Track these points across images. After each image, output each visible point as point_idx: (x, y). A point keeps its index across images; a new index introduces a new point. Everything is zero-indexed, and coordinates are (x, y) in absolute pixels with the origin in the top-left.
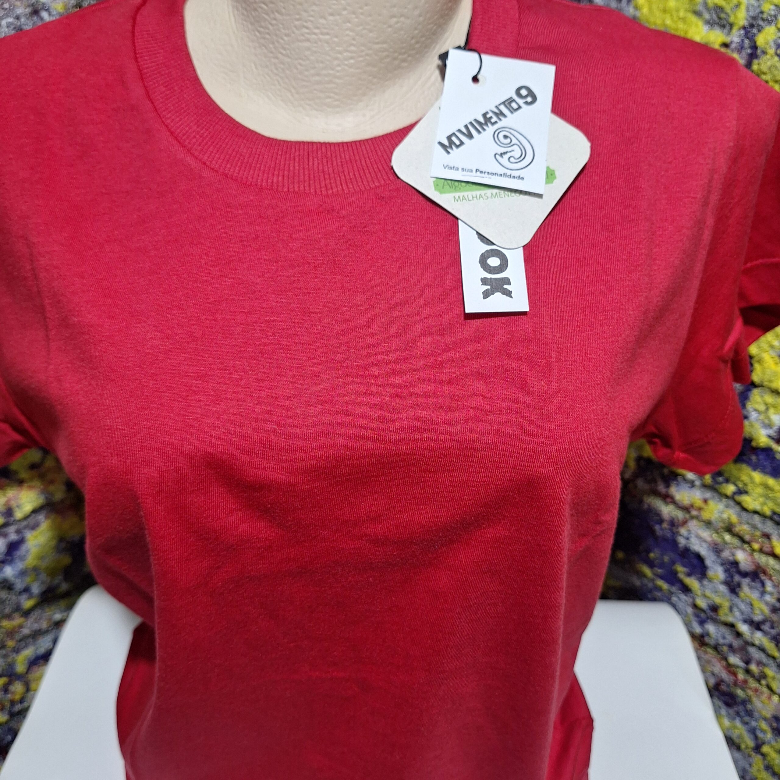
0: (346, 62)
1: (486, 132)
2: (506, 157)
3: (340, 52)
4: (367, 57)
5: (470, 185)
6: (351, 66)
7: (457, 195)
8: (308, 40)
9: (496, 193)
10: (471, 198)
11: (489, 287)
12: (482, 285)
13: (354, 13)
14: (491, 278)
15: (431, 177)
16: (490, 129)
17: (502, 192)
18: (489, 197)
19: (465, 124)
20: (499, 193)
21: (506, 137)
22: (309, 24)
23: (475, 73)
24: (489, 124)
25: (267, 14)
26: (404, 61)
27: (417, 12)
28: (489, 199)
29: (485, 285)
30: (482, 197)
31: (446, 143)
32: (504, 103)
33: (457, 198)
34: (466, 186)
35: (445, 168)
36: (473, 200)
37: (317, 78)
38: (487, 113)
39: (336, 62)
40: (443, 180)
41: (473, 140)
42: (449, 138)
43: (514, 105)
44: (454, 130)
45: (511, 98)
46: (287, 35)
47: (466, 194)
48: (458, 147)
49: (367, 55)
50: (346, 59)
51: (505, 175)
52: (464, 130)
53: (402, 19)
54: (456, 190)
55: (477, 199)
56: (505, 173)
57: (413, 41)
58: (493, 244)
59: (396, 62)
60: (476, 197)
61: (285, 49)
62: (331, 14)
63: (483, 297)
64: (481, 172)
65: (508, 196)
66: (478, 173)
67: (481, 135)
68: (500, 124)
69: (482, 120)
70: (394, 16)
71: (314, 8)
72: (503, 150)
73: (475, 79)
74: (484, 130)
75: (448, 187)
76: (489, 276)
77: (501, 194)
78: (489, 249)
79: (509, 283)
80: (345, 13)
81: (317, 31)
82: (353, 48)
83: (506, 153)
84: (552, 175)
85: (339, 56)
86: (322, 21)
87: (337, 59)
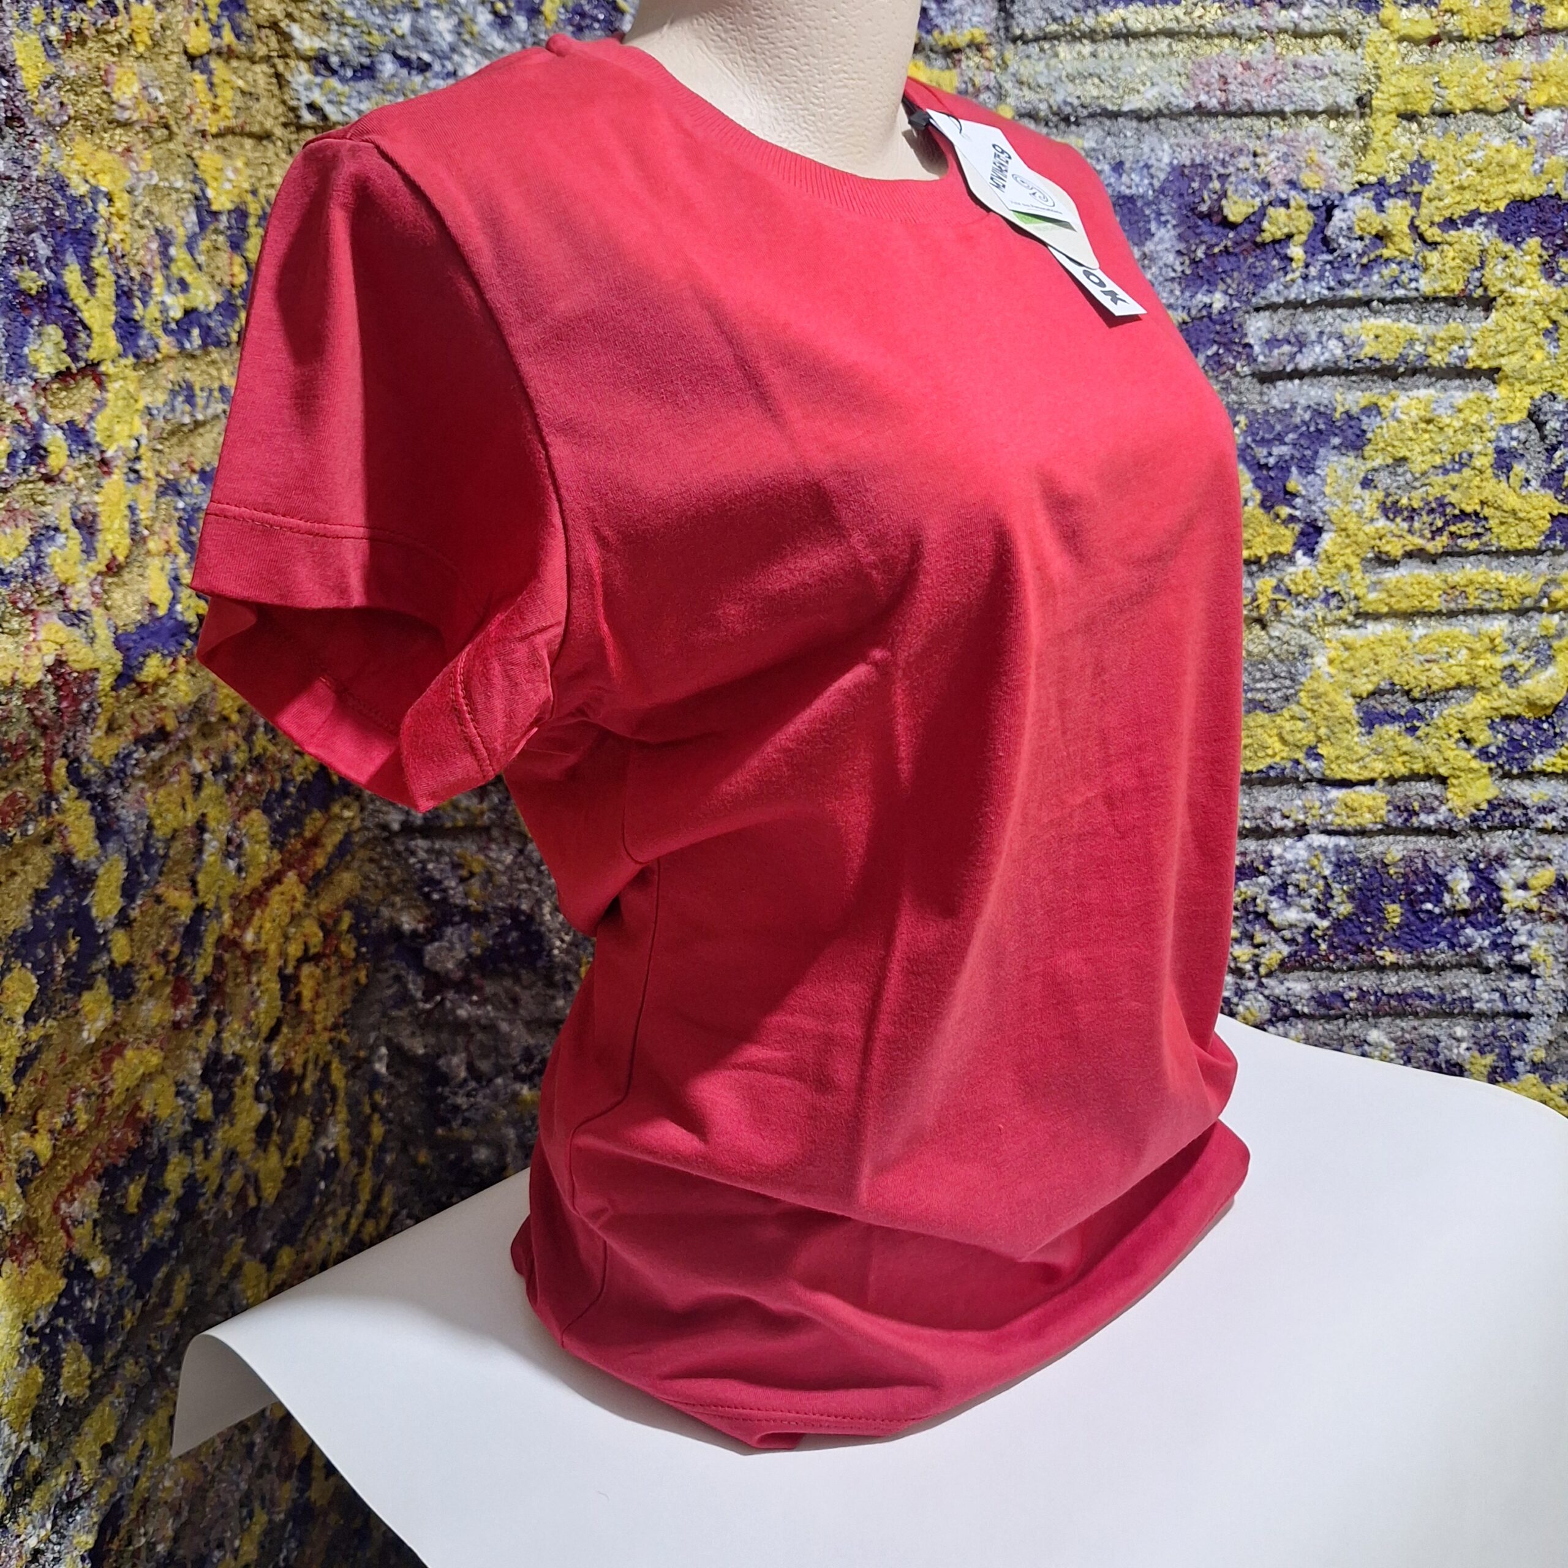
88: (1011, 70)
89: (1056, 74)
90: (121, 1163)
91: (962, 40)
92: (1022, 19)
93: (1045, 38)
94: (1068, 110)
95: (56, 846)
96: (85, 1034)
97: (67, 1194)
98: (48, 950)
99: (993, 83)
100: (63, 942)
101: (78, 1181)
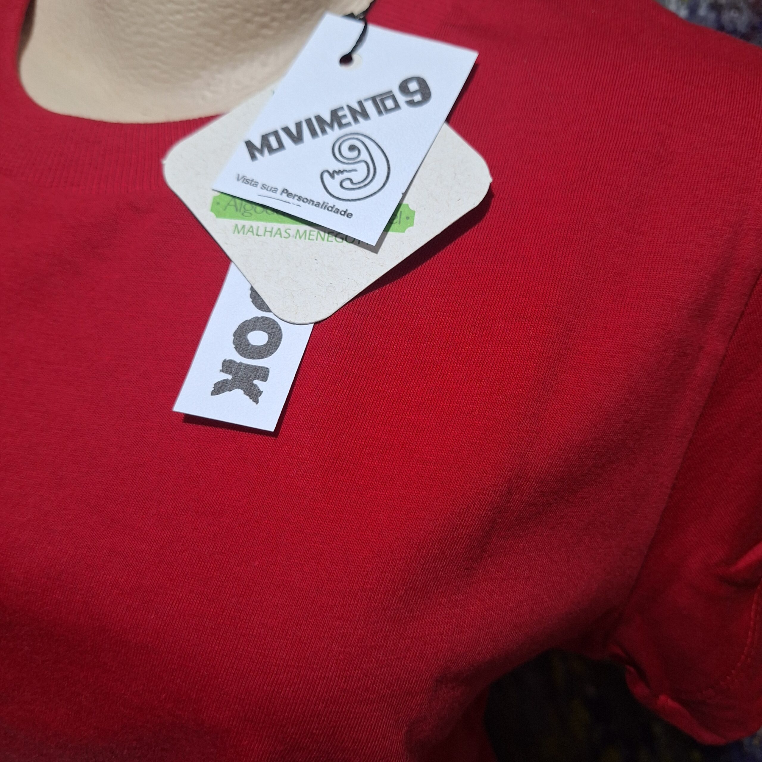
0: (171, 18)
1: (326, 136)
2: (339, 178)
4: (200, 13)
5: (269, 211)
6: (179, 24)
7: (241, 223)
9: (305, 231)
10: (261, 232)
11: (230, 377)
12: (221, 371)
14: (240, 364)
15: (214, 190)
16: (335, 133)
17: (315, 231)
18: (291, 235)
19: (298, 121)
20: (310, 231)
21: (352, 148)
23: (346, 50)
24: (336, 126)
26: (264, 26)
28: (291, 238)
29: (226, 372)
30: (280, 234)
31: (257, 143)
32: (373, 99)
33: (240, 227)
34: (263, 212)
35: (238, 179)
36: (264, 235)
38: (342, 108)
40: (230, 198)
41: (300, 146)
42: (265, 138)
43: (390, 103)
44: (278, 126)
45: (391, 92)
47: (255, 224)
48: (271, 150)
49: (200, 9)
50: (171, 13)
51: (325, 206)
52: (294, 130)
54: (244, 215)
55: (271, 236)
56: (326, 201)
58: (268, 310)
59: (251, 27)
60: (271, 232)
63: (213, 391)
64: (289, 195)
65: (323, 239)
66: (285, 195)
67: (317, 140)
68: (354, 128)
69: (327, 118)
72: (341, 167)
73: (346, 59)
74: (324, 131)
75: (233, 208)
76: (239, 359)
77: (312, 233)
78: (260, 316)
79: (264, 378)
83: (340, 172)
84: (408, 218)
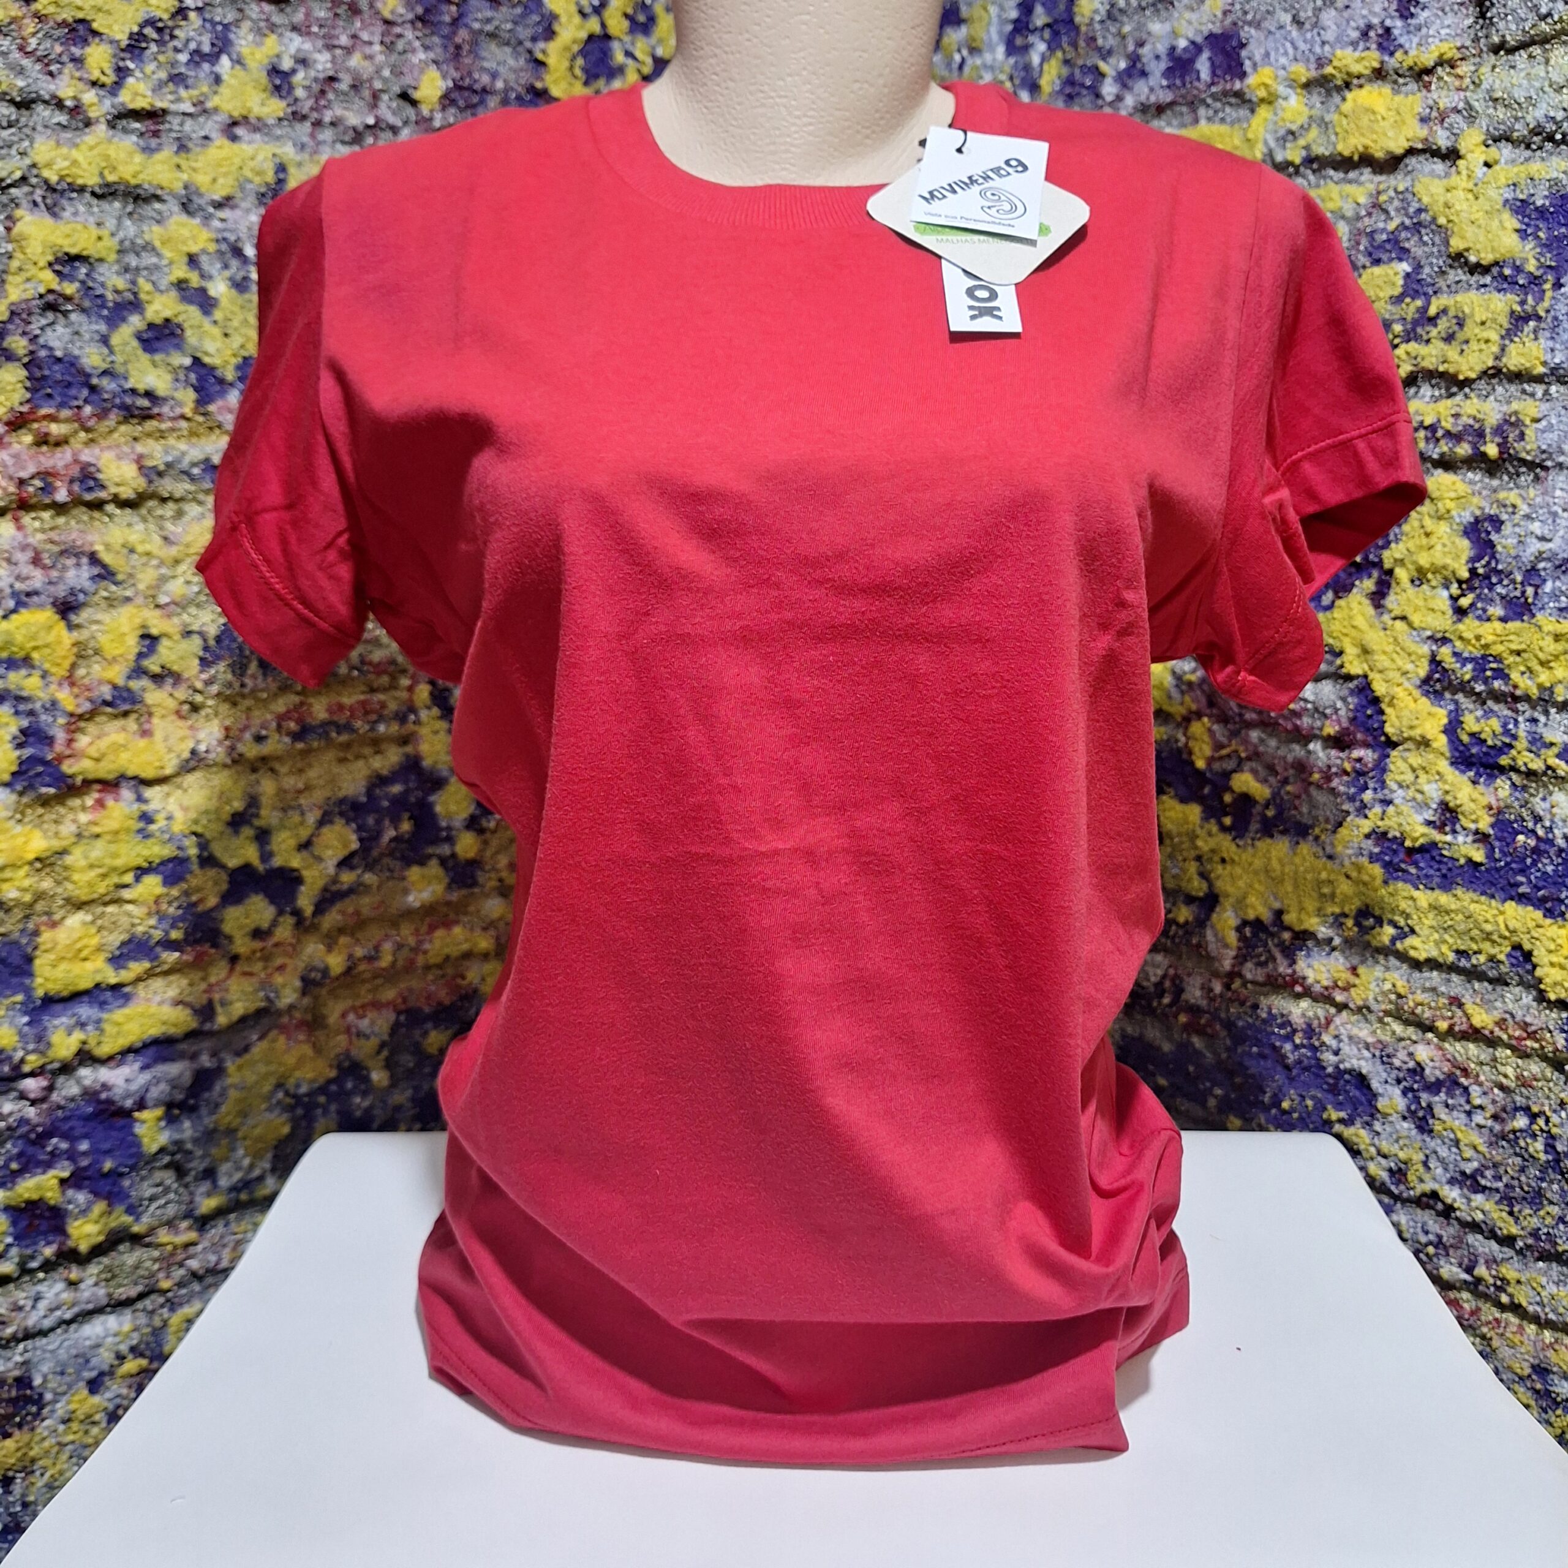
2: (994, 209)
3: (798, 117)
6: (810, 134)
7: (940, 237)
8: (763, 105)
11: (976, 312)
12: (969, 310)
13: (814, 73)
14: (979, 306)
15: (910, 221)
16: (976, 188)
19: (948, 183)
21: (993, 195)
22: (766, 88)
24: (975, 185)
25: (718, 85)
27: (881, 81)
29: (972, 310)
31: (927, 196)
33: (940, 240)
35: (926, 215)
36: (956, 242)
37: (772, 148)
39: (793, 129)
40: (918, 223)
41: (957, 195)
42: (931, 193)
44: (936, 187)
46: (739, 104)
47: (941, 234)
48: (940, 199)
50: (805, 125)
53: (866, 86)
54: (930, 230)
57: (877, 115)
58: (981, 280)
59: (859, 137)
61: (735, 119)
62: (790, 75)
63: (970, 320)
67: (967, 192)
69: (967, 181)
70: (856, 81)
71: (773, 69)
72: (991, 204)
74: (970, 188)
75: (921, 227)
76: (977, 304)
78: (976, 284)
79: (999, 310)
80: (804, 73)
81: (773, 94)
82: (811, 113)
83: (993, 207)
85: (798, 121)
86: (781, 83)
87: (794, 124)
88: (1485, 86)
89: (1537, 84)
90: (427, 1009)
91: (1428, 59)
92: (1502, 25)
93: (1533, 43)
94: (1550, 127)
95: (409, 749)
96: (411, 898)
97: (361, 1011)
98: (378, 822)
99: (1461, 105)
100: (396, 822)
101: (376, 1005)
